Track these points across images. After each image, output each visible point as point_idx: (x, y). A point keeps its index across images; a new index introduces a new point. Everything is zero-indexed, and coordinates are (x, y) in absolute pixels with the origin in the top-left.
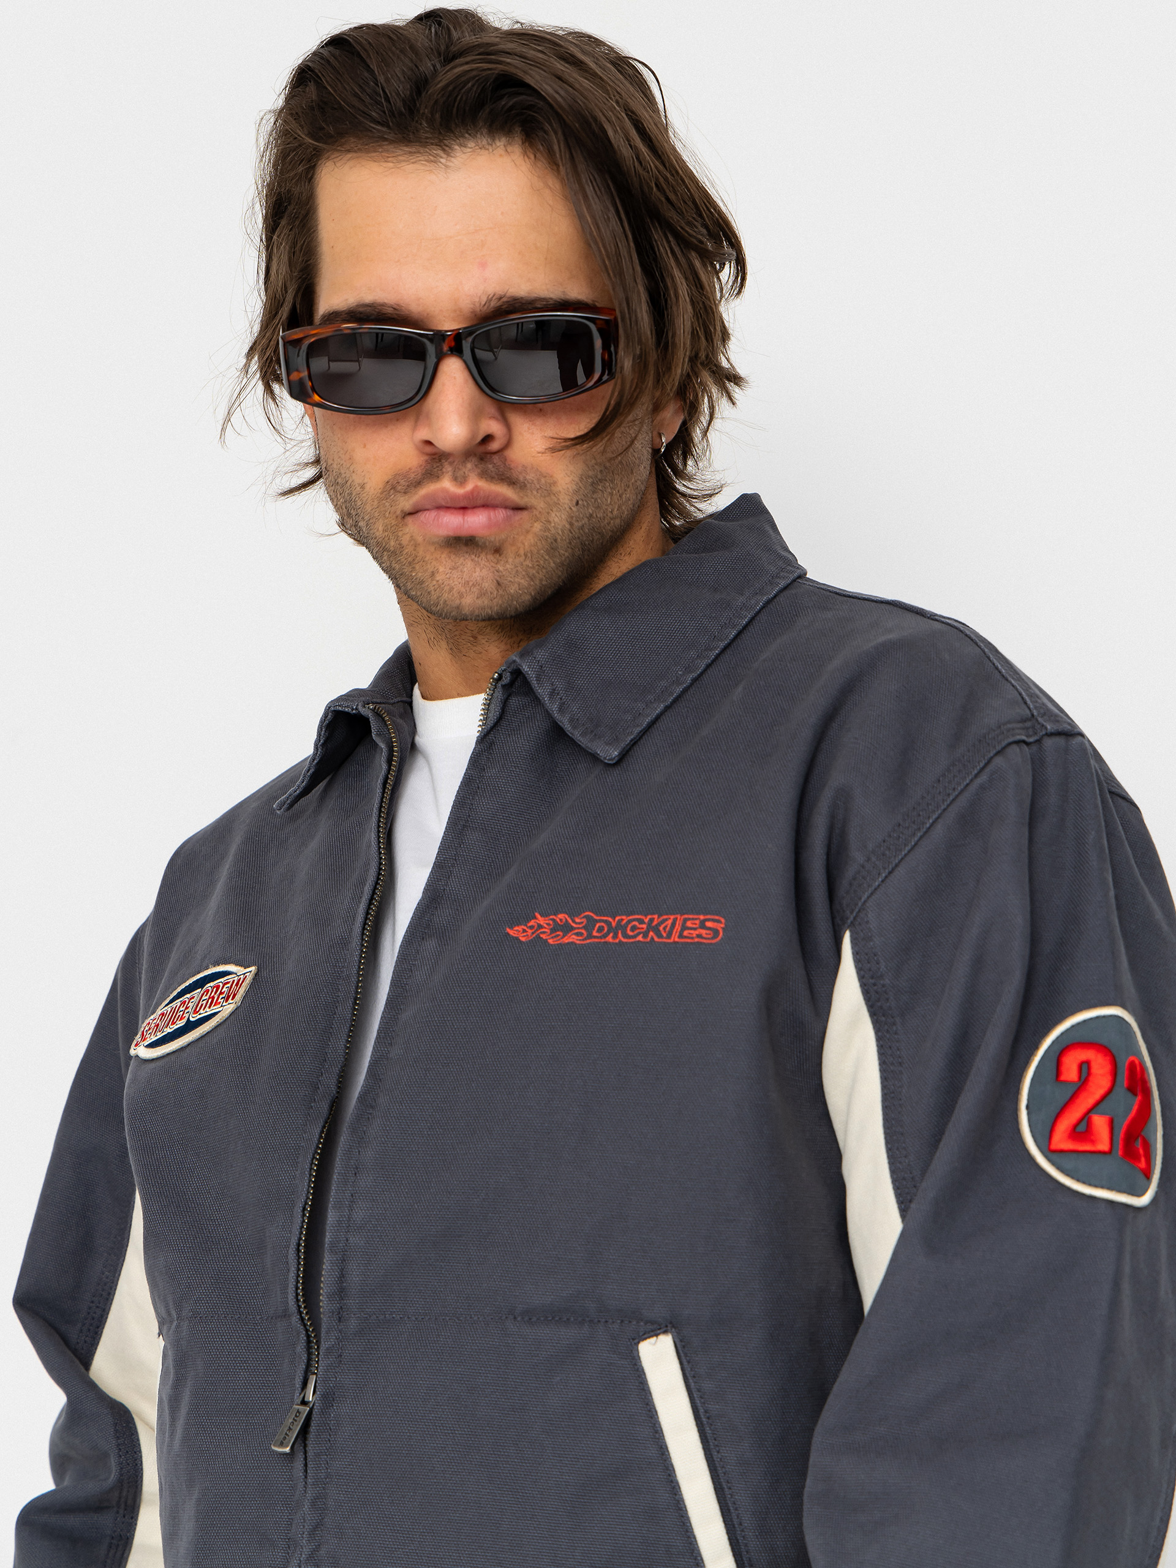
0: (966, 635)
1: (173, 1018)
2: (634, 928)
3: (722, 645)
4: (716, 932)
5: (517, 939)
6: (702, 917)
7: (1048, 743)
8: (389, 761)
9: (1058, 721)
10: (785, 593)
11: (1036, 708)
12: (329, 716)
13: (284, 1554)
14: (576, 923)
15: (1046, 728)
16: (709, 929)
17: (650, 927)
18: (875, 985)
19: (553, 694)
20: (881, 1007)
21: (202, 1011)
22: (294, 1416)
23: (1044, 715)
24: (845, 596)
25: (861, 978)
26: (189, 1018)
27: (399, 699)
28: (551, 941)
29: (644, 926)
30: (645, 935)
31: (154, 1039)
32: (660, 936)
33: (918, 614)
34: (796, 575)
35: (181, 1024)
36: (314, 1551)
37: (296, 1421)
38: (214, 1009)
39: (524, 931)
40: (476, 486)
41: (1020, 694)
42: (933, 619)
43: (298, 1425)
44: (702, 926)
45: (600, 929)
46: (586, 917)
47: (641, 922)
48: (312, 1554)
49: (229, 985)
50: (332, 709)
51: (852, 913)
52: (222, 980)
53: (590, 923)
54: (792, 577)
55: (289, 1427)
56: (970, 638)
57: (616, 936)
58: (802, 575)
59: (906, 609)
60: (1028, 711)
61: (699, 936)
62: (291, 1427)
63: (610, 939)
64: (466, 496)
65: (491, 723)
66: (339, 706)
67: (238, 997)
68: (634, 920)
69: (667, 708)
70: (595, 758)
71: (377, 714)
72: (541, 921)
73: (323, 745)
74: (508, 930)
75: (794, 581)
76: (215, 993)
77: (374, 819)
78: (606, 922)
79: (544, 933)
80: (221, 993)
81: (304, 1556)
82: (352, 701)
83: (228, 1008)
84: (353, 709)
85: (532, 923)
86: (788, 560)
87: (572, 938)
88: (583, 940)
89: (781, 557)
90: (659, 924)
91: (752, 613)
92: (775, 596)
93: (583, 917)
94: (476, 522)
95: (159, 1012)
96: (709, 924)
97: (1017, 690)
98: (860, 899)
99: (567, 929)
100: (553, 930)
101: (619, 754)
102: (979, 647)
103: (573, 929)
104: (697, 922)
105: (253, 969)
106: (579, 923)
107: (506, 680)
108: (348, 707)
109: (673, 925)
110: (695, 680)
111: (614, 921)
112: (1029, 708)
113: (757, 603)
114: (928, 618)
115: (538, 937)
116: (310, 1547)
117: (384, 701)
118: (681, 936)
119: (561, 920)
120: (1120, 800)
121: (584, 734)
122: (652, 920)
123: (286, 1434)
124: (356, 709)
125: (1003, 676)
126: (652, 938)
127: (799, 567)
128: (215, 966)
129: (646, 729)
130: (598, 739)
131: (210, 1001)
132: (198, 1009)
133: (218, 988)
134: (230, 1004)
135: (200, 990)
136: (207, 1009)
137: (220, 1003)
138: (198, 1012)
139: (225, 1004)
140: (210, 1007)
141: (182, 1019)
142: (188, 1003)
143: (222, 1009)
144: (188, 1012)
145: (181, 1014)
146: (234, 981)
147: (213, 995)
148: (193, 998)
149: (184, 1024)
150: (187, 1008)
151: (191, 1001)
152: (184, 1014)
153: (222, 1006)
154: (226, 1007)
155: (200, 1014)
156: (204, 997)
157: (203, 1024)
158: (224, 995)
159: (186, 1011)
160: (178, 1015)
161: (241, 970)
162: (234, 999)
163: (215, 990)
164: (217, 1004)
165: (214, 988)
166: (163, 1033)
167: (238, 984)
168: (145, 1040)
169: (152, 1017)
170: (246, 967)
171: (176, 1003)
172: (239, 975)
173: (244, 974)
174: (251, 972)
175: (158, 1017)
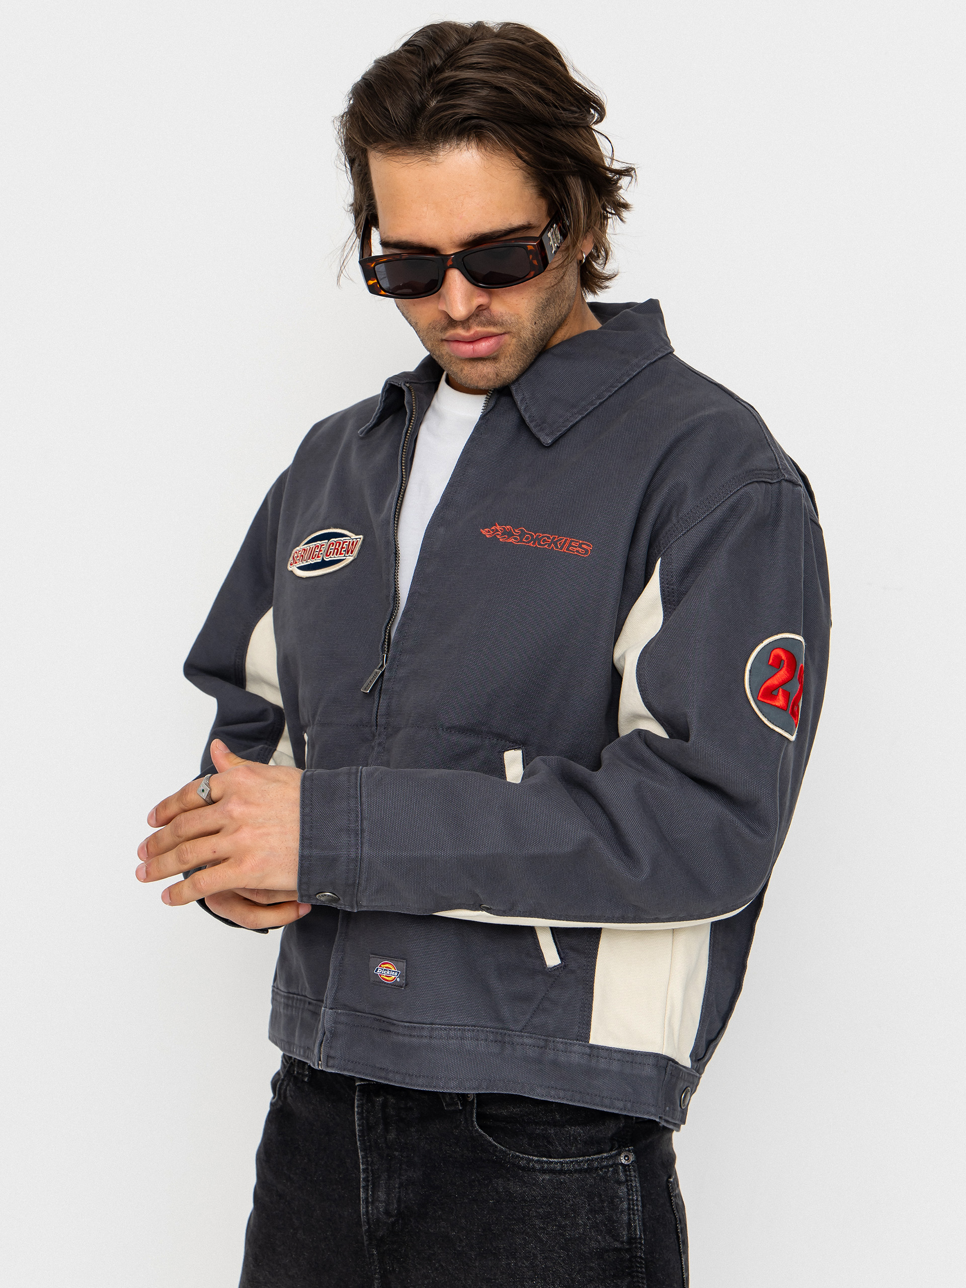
0: (753, 415)
1: (312, 554)
2: (544, 541)
3: (620, 385)
4: (587, 551)
5: (485, 535)
6: (581, 542)
7: (784, 484)
9: (791, 475)
10: (661, 361)
11: (781, 464)
12: (387, 386)
14: (515, 532)
15: (785, 476)
16: (584, 549)
17: (552, 542)
18: (668, 588)
20: (669, 600)
21: (331, 555)
23: (784, 470)
24: (693, 371)
25: (661, 583)
26: (323, 558)
27: (427, 381)
28: (501, 540)
29: (550, 540)
30: (549, 545)
31: (301, 565)
32: (557, 547)
33: (730, 395)
34: (669, 351)
35: (319, 560)
38: (339, 557)
39: (489, 532)
40: (476, 331)
41: (775, 455)
42: (737, 401)
44: (580, 546)
45: (528, 538)
46: (522, 530)
47: (549, 538)
49: (347, 544)
50: (389, 382)
51: (664, 548)
52: (342, 539)
53: (522, 534)
54: (666, 352)
56: (755, 417)
57: (534, 543)
58: (671, 353)
59: (724, 391)
60: (776, 465)
61: (577, 551)
63: (531, 544)
64: (473, 336)
66: (392, 381)
67: (355, 553)
68: (545, 536)
69: (583, 418)
70: (536, 441)
72: (498, 527)
73: (384, 401)
74: (481, 530)
75: (667, 354)
76: (339, 547)
78: (531, 535)
79: (498, 534)
80: (342, 548)
82: (399, 380)
83: (349, 559)
84: (399, 385)
85: (493, 528)
86: (666, 342)
87: (512, 540)
88: (517, 542)
89: (663, 339)
90: (558, 541)
91: (640, 369)
92: (655, 361)
93: (519, 530)
94: (479, 348)
95: (301, 547)
96: (584, 546)
97: (773, 452)
98: (670, 542)
99: (510, 535)
100: (503, 534)
101: (552, 442)
102: (759, 424)
103: (513, 535)
104: (578, 544)
106: (517, 533)
108: (396, 383)
109: (565, 543)
110: (601, 404)
111: (535, 535)
112: (778, 464)
113: (643, 364)
114: (735, 399)
115: (495, 536)
117: (417, 381)
118: (568, 549)
119: (508, 529)
120: (814, 524)
121: (535, 426)
122: (554, 538)
124: (401, 385)
125: (768, 443)
126: (553, 548)
127: (671, 347)
128: (334, 528)
129: (569, 430)
130: (542, 430)
131: (336, 550)
132: (328, 554)
133: (340, 543)
134: (349, 556)
135: (327, 541)
136: (335, 555)
137: (343, 554)
138: (329, 556)
139: (346, 555)
140: (336, 555)
141: (318, 557)
142: (321, 547)
143: (344, 558)
144: (322, 554)
145: (317, 553)
146: (350, 542)
147: (337, 547)
148: (323, 545)
149: (320, 561)
150: (320, 551)
151: (323, 547)
152: (319, 554)
153: (345, 556)
154: (347, 557)
155: (330, 557)
156: (331, 547)
157: (333, 565)
158: (345, 549)
159: (320, 553)
160: (315, 553)
161: (353, 536)
162: (351, 553)
163: (338, 544)
164: (340, 554)
165: (337, 542)
166: (307, 562)
167: (353, 544)
168: (296, 563)
169: (298, 548)
170: (356, 535)
171: (313, 545)
172: (353, 539)
173: (356, 539)
174: (360, 538)
175: (301, 550)
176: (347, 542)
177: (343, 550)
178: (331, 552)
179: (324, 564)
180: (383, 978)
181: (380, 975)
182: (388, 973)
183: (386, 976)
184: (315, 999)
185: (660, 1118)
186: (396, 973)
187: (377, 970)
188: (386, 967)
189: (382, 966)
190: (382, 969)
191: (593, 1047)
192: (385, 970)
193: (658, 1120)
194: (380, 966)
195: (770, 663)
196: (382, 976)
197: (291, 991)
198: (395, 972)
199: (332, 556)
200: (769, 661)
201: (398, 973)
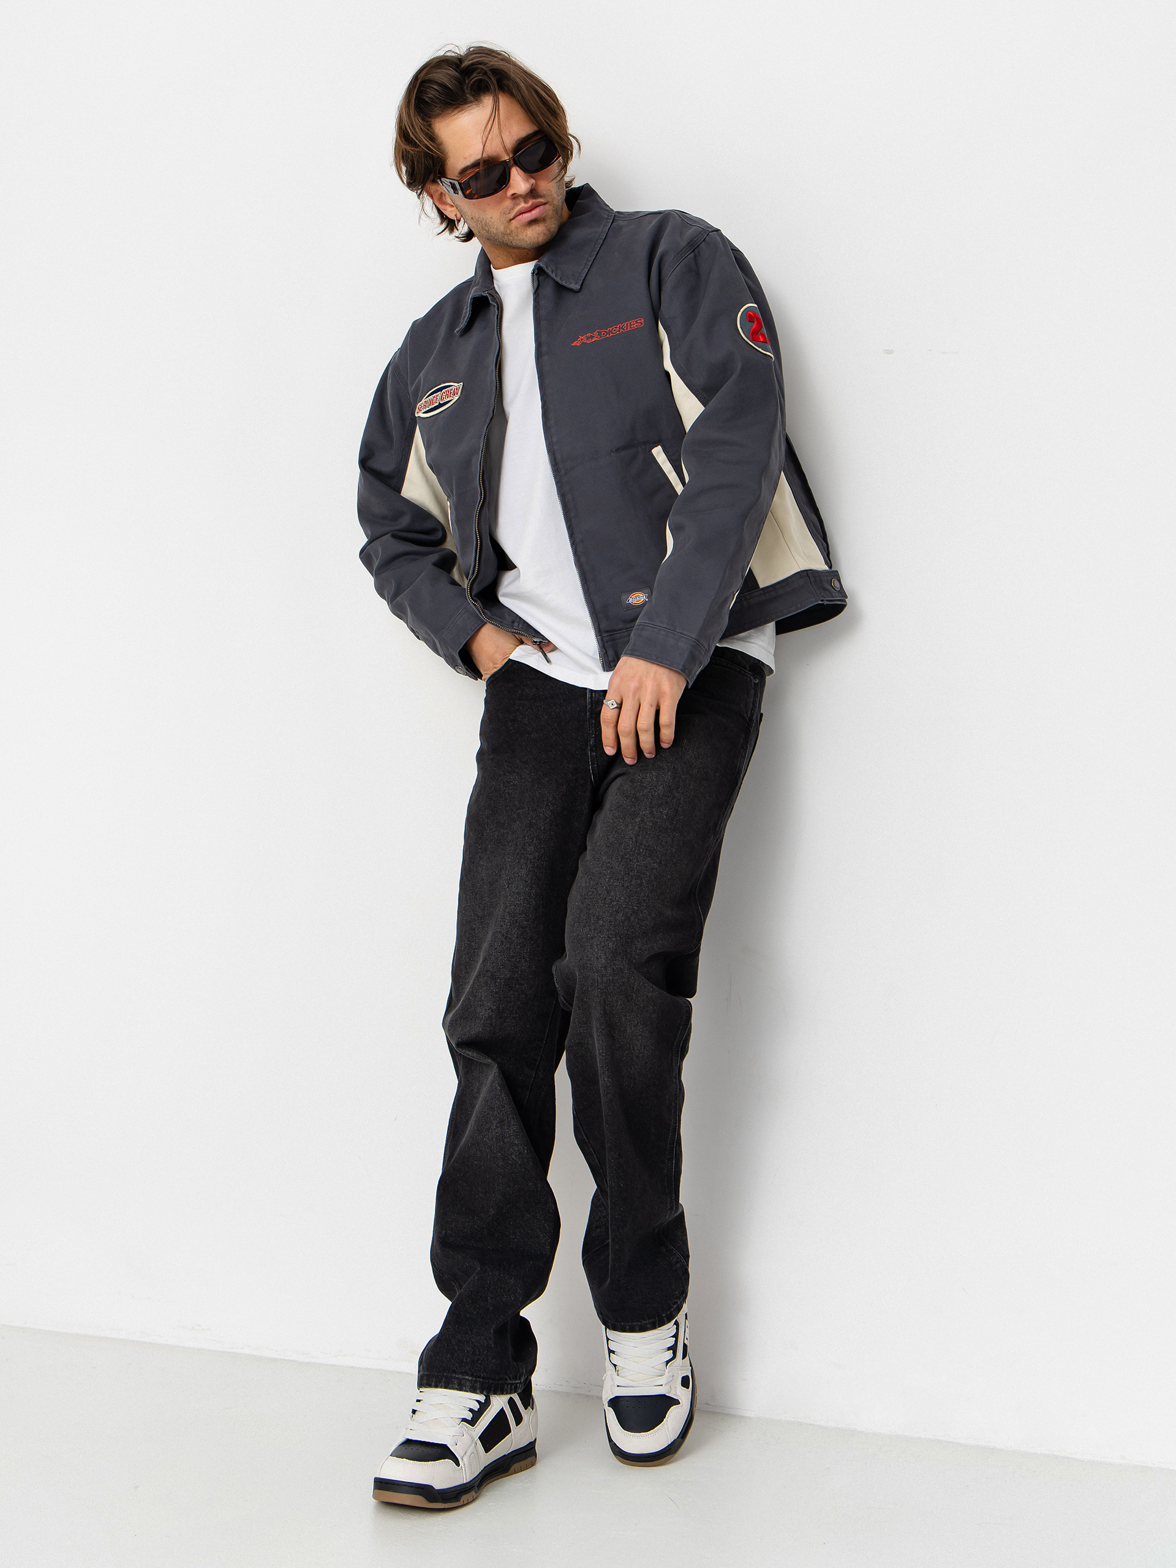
1: (431, 402)
2: (614, 331)
4: (642, 323)
5: (576, 345)
6: (635, 320)
8: (498, 309)
19: (552, 271)
21: (445, 399)
26: (439, 402)
28: (588, 342)
29: (617, 329)
30: (619, 331)
31: (425, 410)
32: (624, 330)
35: (437, 404)
38: (451, 398)
39: (577, 343)
40: (533, 203)
44: (636, 323)
45: (604, 334)
46: (597, 332)
49: (453, 390)
52: (449, 388)
53: (600, 333)
57: (610, 334)
61: (636, 326)
63: (608, 335)
64: (531, 206)
65: (536, 287)
67: (459, 394)
69: (589, 269)
70: (571, 290)
71: (490, 294)
72: (582, 337)
74: (571, 344)
76: (448, 393)
77: (496, 332)
78: (604, 331)
79: (585, 341)
83: (456, 398)
85: (578, 340)
87: (595, 339)
88: (599, 339)
90: (622, 327)
92: (611, 225)
94: (535, 213)
95: (423, 401)
96: (638, 321)
99: (592, 337)
100: (587, 339)
101: (579, 288)
103: (594, 337)
105: (462, 383)
106: (595, 334)
107: (536, 272)
109: (627, 325)
111: (607, 330)
115: (583, 343)
119: (588, 336)
121: (566, 282)
122: (619, 326)
126: (622, 331)
128: (444, 383)
129: (586, 275)
130: (571, 283)
132: (443, 399)
133: (449, 391)
135: (440, 392)
136: (447, 398)
141: (435, 403)
142: (437, 397)
143: (453, 398)
148: (438, 395)
150: (437, 399)
152: (436, 401)
155: (444, 401)
156: (443, 395)
157: (446, 404)
158: (452, 394)
161: (456, 384)
162: (456, 395)
165: (447, 391)
166: (429, 407)
167: (457, 389)
168: (421, 410)
169: (421, 402)
171: (432, 397)
172: (457, 386)
174: (461, 385)
179: (441, 405)
185: (822, 601)
191: (763, 589)
193: (821, 602)
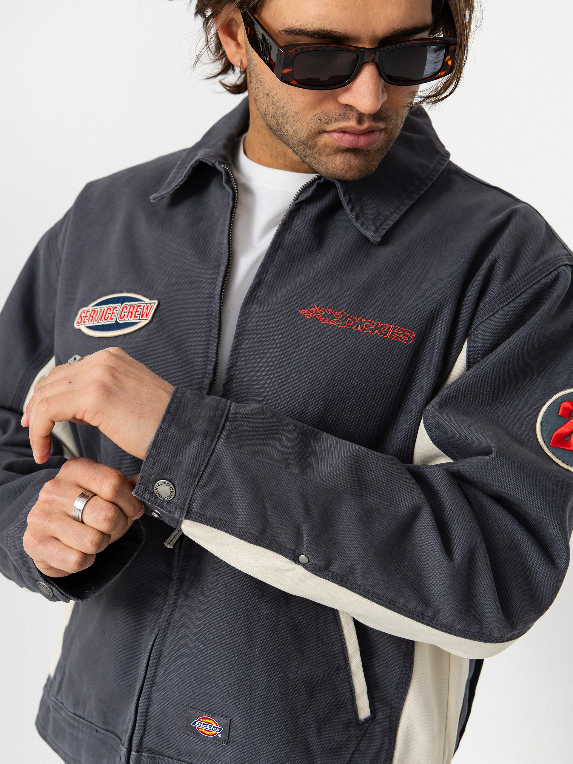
1: (104, 316)
2: (367, 326)
4: (410, 339)
5: (304, 316)
6: (403, 328)
8: (234, 200)
12: (197, 163)
13: (164, 599)
14: (337, 316)
16: (406, 336)
17: (376, 327)
22: (177, 532)
26: (116, 320)
28: (322, 321)
29: (373, 326)
30: (373, 331)
31: (91, 324)
32: (381, 333)
36: (176, 600)
37: (178, 534)
38: (133, 320)
39: (308, 313)
40: (369, 127)
43: (178, 536)
44: (403, 333)
45: (349, 322)
48: (175, 601)
52: (136, 303)
53: (345, 320)
55: (174, 536)
57: (357, 327)
61: (401, 338)
62: (175, 536)
64: (362, 130)
67: (150, 317)
69: (400, 218)
71: (226, 171)
72: (318, 309)
73: (188, 176)
74: (299, 311)
76: (133, 310)
78: (353, 319)
79: (319, 316)
80: (136, 311)
81: (171, 601)
83: (144, 322)
85: (312, 309)
88: (340, 325)
90: (381, 327)
94: (362, 141)
95: (90, 307)
96: (407, 333)
99: (331, 317)
100: (323, 316)
103: (334, 318)
104: (401, 330)
111: (357, 320)
115: (315, 318)
116: (175, 598)
118: (392, 336)
121: (362, 225)
122: (378, 324)
123: (172, 539)
124: (214, 164)
126: (377, 333)
128: (128, 292)
129: (392, 227)
131: (130, 314)
132: (122, 317)
133: (134, 307)
134: (144, 319)
135: (120, 304)
136: (129, 318)
137: (137, 317)
138: (122, 318)
139: (141, 318)
140: (131, 318)
141: (111, 319)
142: (114, 310)
143: (139, 321)
144: (115, 316)
145: (110, 315)
146: (144, 306)
147: (131, 310)
148: (116, 308)
149: (114, 323)
150: (113, 313)
151: (116, 309)
152: (111, 316)
153: (139, 319)
154: (142, 321)
155: (124, 320)
156: (124, 310)
157: (128, 327)
158: (139, 313)
159: (113, 315)
160: (107, 315)
161: (147, 300)
162: (147, 316)
163: (132, 308)
164: (135, 317)
165: (131, 306)
166: (98, 322)
167: (147, 308)
168: (84, 322)
169: (85, 309)
170: (150, 299)
171: (105, 307)
172: (147, 304)
173: (151, 303)
174: (155, 303)
175: (91, 310)
176: (141, 306)
177: (137, 313)
178: (125, 315)
179: (117, 326)
180: (201, 732)
181: (199, 729)
182: (208, 727)
183: (205, 730)
184: (104, 728)
186: (218, 730)
187: (195, 723)
188: (206, 722)
189: (201, 720)
190: (201, 723)
192: (204, 724)
194: (199, 720)
195: (560, 414)
196: (200, 730)
197: (77, 713)
198: (217, 728)
199: (126, 319)
200: (559, 412)
201: (221, 729)
